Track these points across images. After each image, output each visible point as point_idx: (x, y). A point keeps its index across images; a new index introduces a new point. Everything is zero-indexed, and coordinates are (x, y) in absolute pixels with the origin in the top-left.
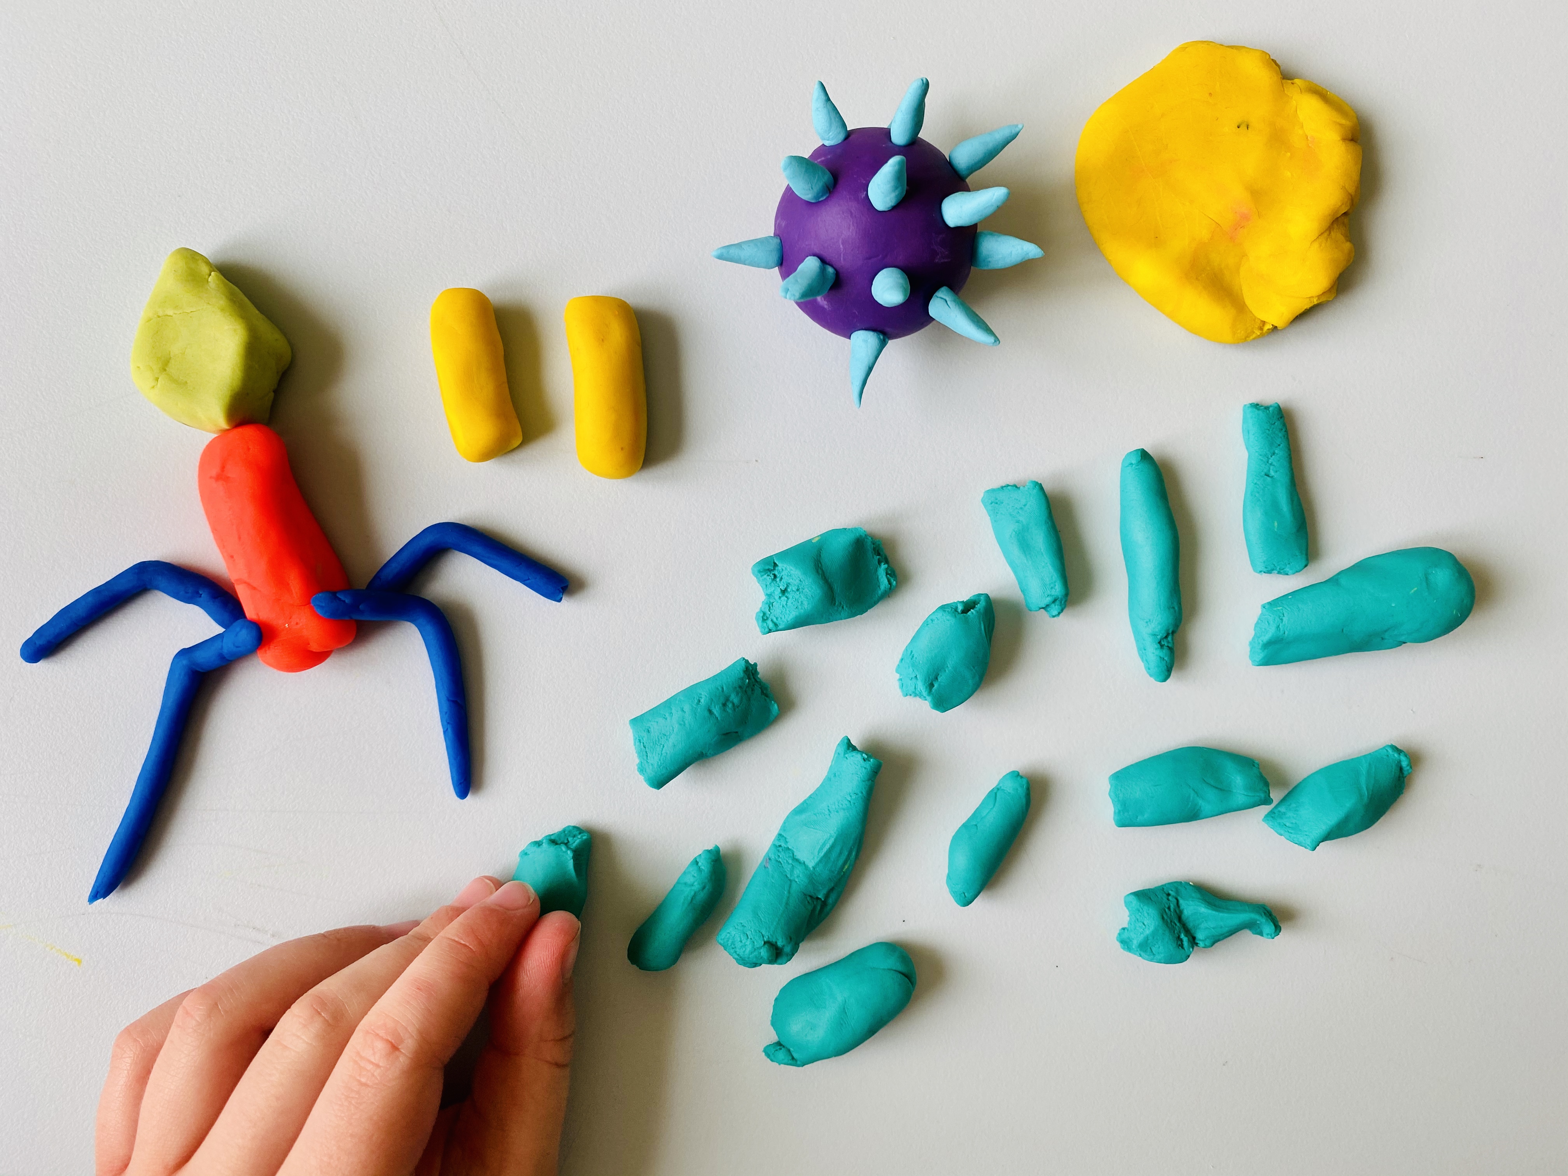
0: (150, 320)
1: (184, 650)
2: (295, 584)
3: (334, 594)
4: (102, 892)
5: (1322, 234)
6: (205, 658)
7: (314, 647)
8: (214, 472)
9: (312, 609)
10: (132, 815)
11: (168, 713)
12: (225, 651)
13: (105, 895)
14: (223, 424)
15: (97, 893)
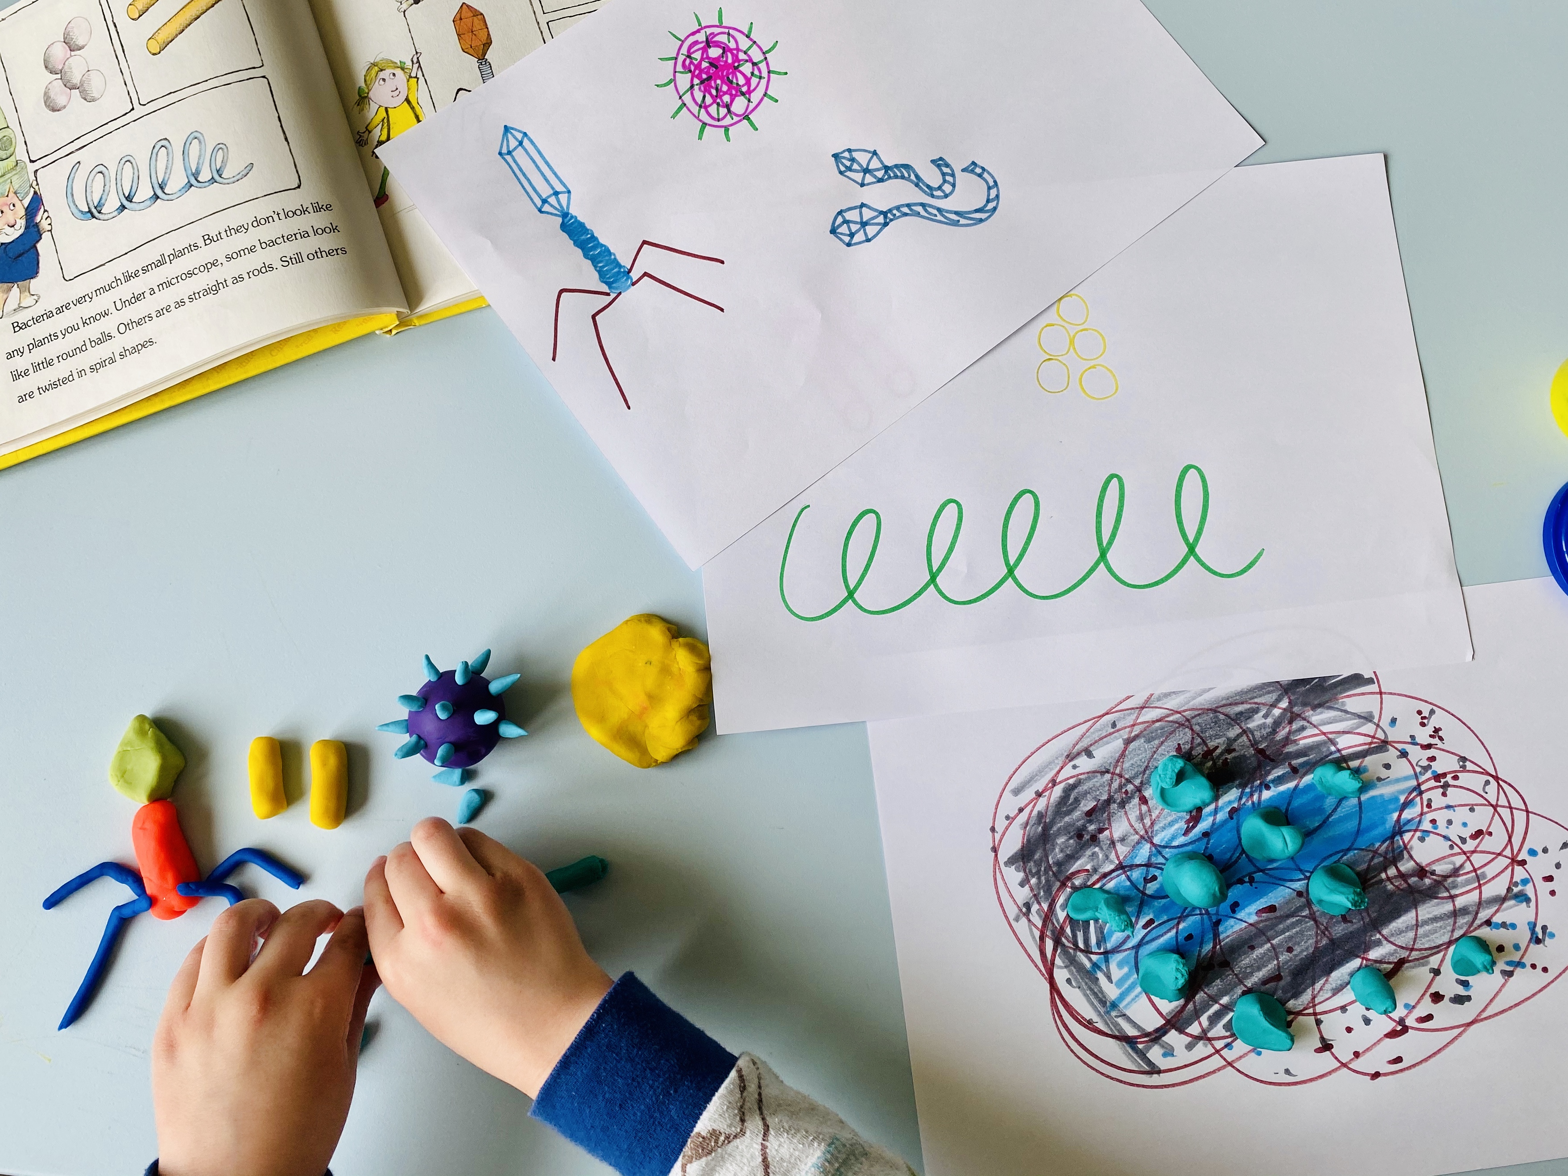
0: (119, 752)
1: (118, 907)
2: (170, 877)
3: (188, 884)
4: (65, 1025)
5: (682, 718)
6: (126, 912)
7: (176, 909)
8: (139, 826)
9: (176, 891)
10: (83, 988)
11: (106, 938)
12: (135, 909)
13: (66, 1027)
14: (147, 803)
15: (62, 1025)
